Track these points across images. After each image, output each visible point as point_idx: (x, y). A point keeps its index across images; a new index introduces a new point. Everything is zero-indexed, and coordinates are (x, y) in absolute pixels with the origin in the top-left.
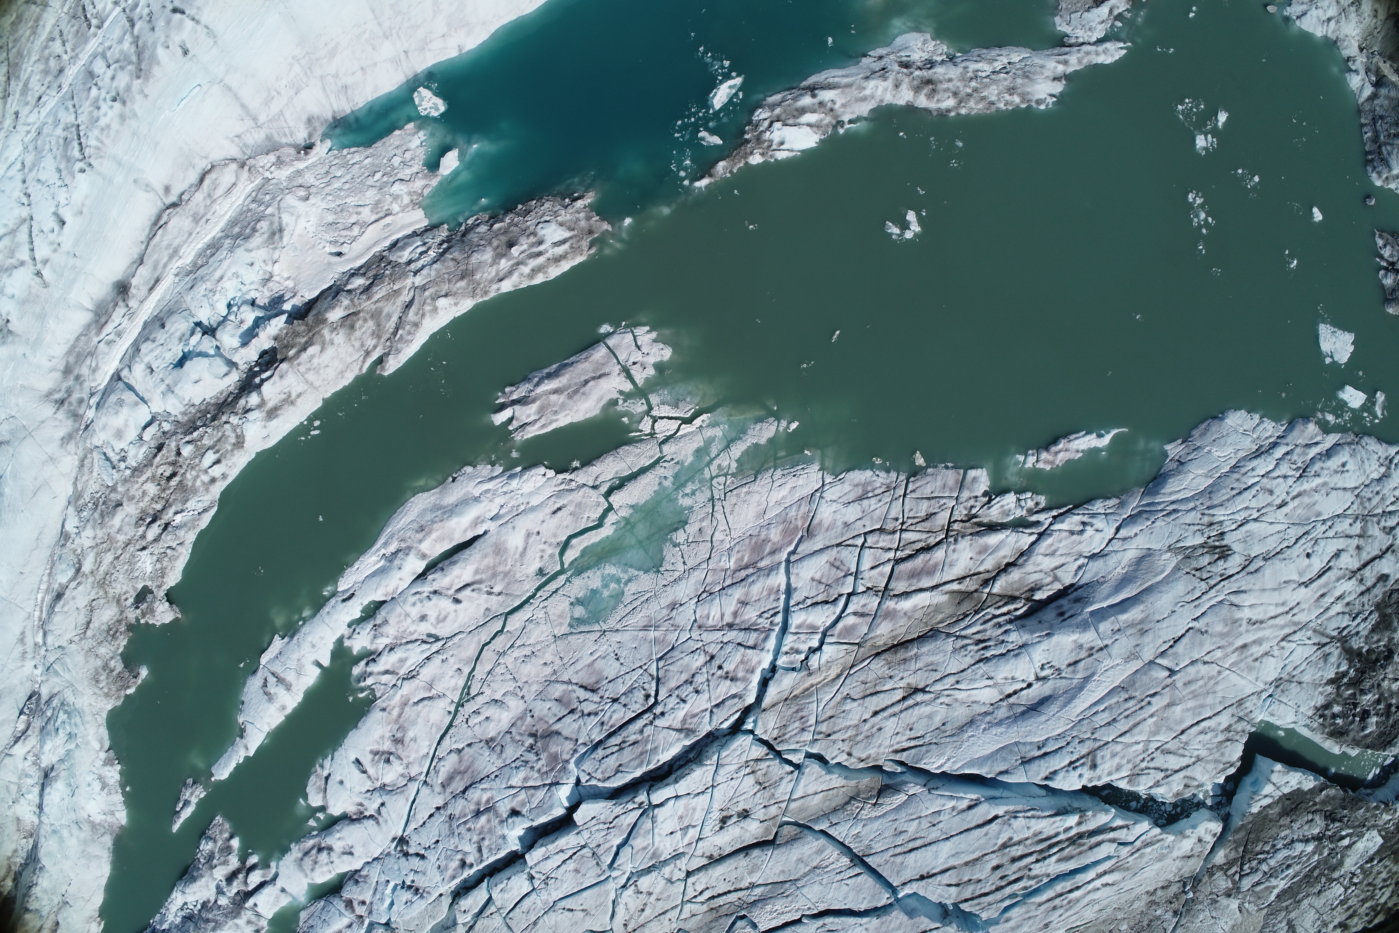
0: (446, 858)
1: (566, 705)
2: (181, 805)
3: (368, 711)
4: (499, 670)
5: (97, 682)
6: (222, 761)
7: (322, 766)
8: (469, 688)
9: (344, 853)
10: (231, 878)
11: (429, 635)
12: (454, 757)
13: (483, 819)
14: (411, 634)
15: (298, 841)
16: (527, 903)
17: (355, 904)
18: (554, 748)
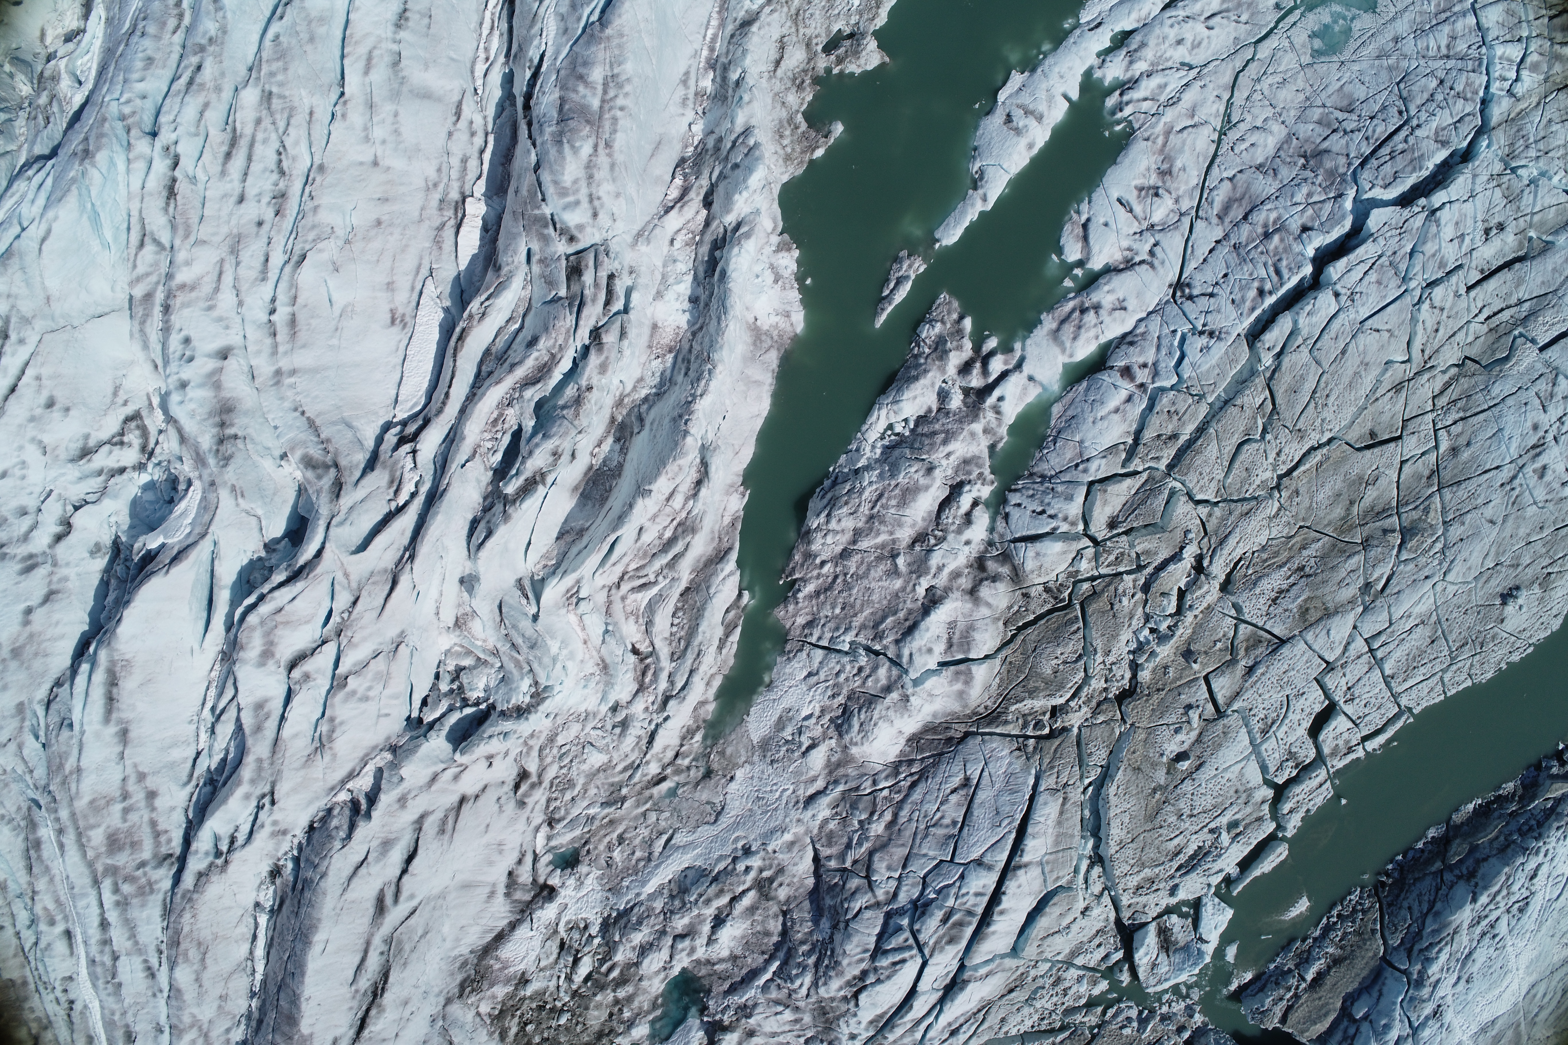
0: (1241, 289)
1: (1328, 125)
2: (892, 285)
3: (1127, 144)
4: (1257, 96)
5: (781, 137)
6: (951, 220)
7: (1078, 212)
8: (1229, 116)
9: (1114, 310)
10: (965, 369)
11: (1183, 64)
12: (1227, 185)
13: (1276, 238)
14: (1167, 60)
15: (1050, 309)
16: (1336, 325)
17: (1136, 369)
18: (1329, 164)
